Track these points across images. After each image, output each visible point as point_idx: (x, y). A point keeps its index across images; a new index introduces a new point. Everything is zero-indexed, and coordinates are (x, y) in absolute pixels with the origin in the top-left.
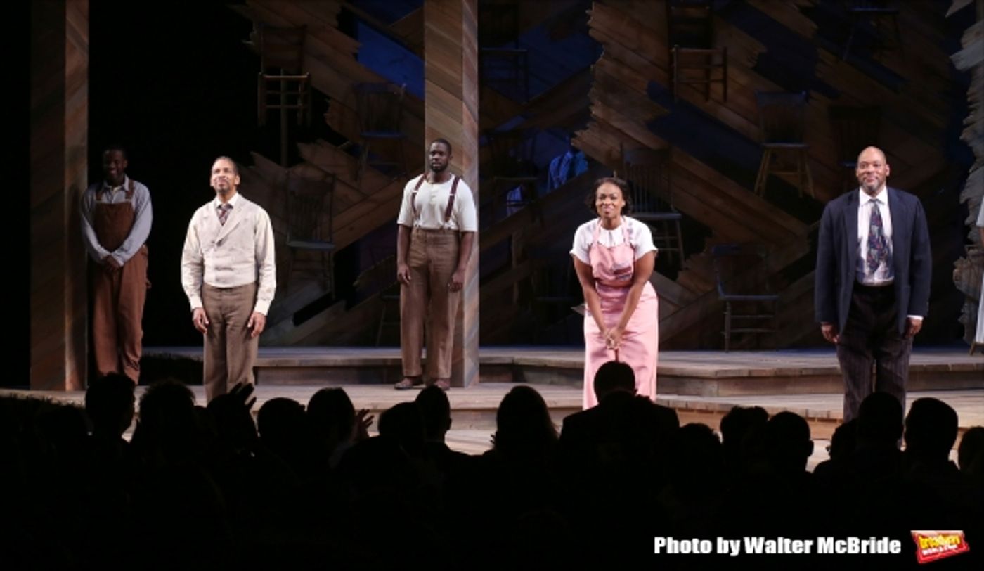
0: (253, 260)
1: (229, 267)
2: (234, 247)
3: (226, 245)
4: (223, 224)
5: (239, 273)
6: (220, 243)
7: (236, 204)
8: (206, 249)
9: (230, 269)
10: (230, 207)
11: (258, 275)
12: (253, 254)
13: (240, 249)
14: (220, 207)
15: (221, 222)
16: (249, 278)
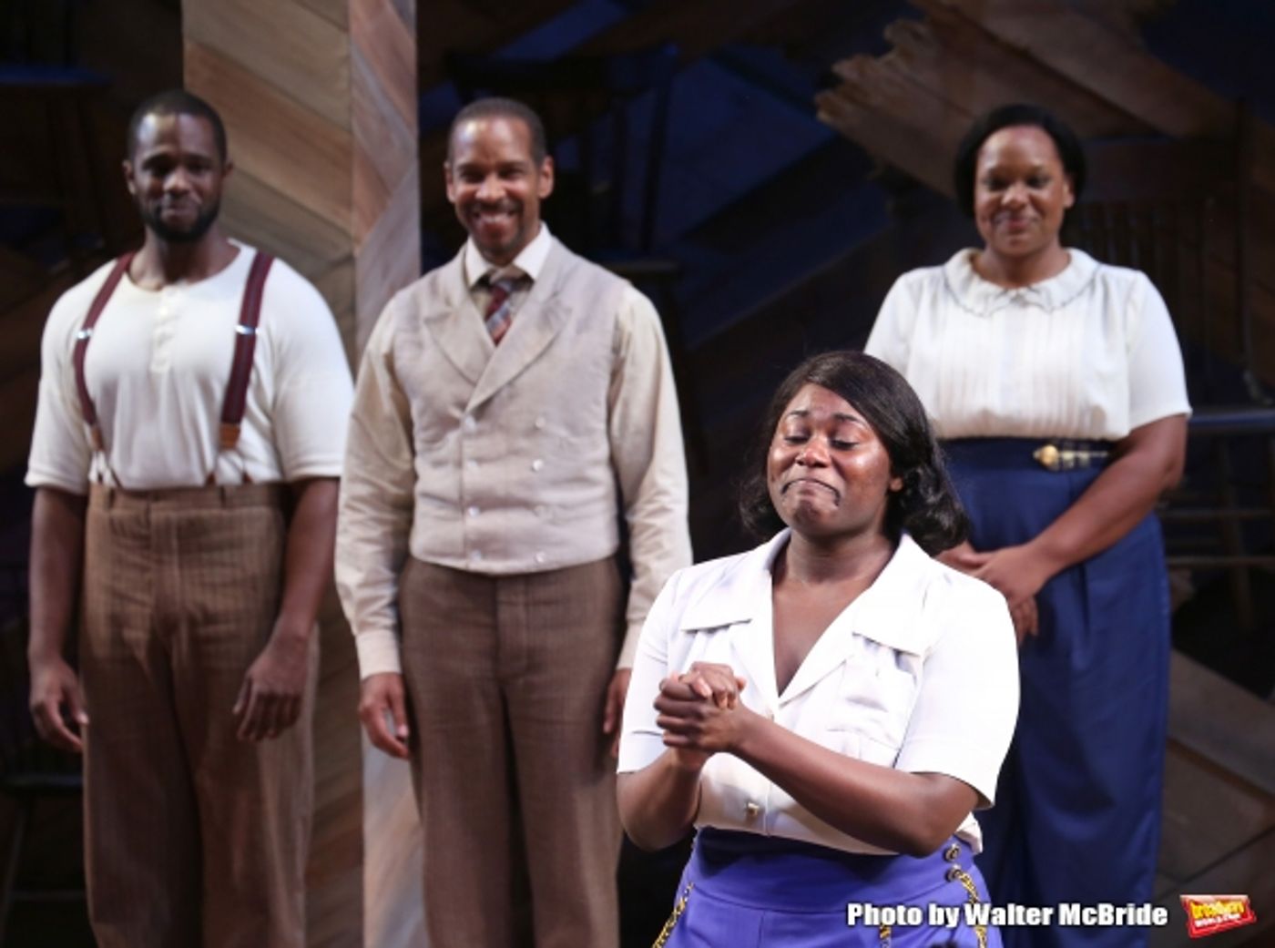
0: (603, 475)
1: (521, 493)
2: (540, 423)
3: (509, 413)
4: (497, 341)
5: (553, 522)
6: (482, 411)
7: (544, 271)
8: (430, 433)
9: (527, 505)
10: (524, 281)
11: (624, 531)
12: (603, 451)
13: (563, 432)
14: (484, 282)
15: (491, 332)
16: (596, 541)
